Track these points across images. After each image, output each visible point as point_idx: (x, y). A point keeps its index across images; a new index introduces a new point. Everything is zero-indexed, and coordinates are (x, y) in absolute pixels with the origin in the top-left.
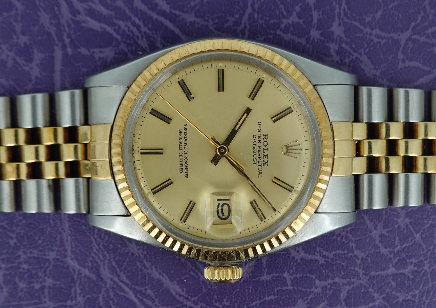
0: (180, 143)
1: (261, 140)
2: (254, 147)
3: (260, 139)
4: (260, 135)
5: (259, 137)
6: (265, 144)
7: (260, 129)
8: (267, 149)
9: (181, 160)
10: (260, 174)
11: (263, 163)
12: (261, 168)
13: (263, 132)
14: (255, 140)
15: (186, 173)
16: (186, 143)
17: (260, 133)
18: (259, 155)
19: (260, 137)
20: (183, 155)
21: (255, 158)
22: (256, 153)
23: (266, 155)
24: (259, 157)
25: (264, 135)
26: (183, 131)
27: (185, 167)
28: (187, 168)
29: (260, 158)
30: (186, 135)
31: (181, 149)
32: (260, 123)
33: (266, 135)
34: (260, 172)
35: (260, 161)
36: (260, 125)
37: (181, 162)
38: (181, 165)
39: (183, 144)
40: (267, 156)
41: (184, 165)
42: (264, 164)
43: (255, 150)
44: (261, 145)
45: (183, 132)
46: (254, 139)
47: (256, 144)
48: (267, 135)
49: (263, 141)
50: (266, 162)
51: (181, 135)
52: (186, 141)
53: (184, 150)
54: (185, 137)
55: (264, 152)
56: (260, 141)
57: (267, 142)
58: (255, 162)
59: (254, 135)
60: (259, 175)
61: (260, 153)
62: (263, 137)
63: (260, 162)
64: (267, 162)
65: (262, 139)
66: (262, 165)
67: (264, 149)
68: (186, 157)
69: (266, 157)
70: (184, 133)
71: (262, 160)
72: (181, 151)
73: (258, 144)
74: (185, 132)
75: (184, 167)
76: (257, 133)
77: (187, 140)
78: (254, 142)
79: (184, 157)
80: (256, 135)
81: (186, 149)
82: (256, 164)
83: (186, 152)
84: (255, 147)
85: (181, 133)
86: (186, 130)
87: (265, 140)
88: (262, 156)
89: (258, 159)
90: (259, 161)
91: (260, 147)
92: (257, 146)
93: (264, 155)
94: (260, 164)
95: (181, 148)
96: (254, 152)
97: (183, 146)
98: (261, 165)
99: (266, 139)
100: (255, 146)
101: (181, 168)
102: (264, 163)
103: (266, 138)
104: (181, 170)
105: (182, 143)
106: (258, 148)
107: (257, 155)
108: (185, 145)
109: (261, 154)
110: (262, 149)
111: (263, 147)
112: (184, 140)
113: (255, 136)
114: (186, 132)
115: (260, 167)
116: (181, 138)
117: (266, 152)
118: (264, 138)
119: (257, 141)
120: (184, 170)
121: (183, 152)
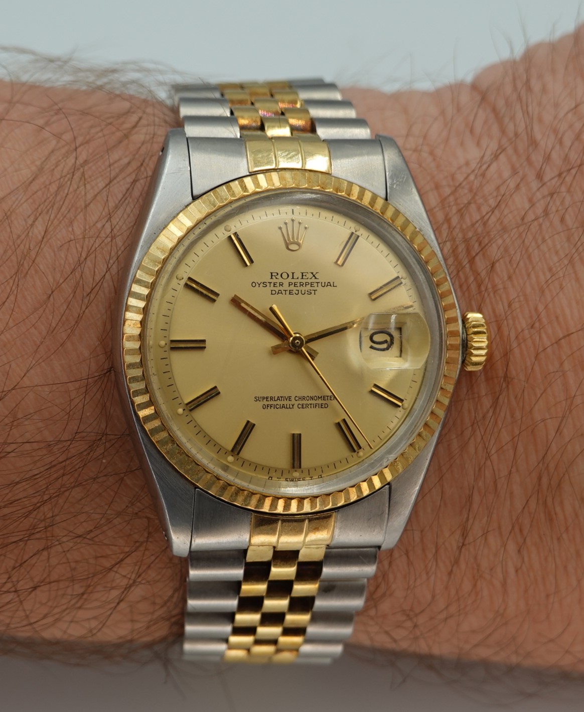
0: (283, 408)
1: (280, 283)
2: (290, 294)
3: (278, 285)
4: (272, 285)
5: (274, 286)
6: (285, 276)
7: (262, 285)
8: (293, 273)
9: (309, 407)
10: (330, 285)
11: (313, 280)
12: (322, 283)
13: (267, 279)
14: (280, 292)
15: (329, 397)
16: (283, 398)
17: (268, 284)
18: (302, 285)
19: (274, 284)
20: (301, 402)
21: (306, 292)
22: (298, 291)
23: (303, 276)
24: (304, 285)
25: (272, 278)
27: (320, 400)
28: (321, 397)
29: (306, 285)
30: (271, 399)
31: (293, 406)
32: (254, 284)
33: (272, 276)
34: (327, 285)
35: (311, 284)
36: (257, 284)
37: (312, 406)
38: (316, 406)
39: (285, 402)
40: (304, 274)
41: (317, 402)
42: (316, 278)
43: (294, 293)
44: (286, 283)
45: (266, 403)
46: (277, 293)
47: (285, 291)
48: (272, 273)
49: (281, 280)
50: (312, 276)
51: (271, 406)
52: (280, 398)
53: (293, 402)
54: (275, 400)
55: (298, 278)
57: (282, 274)
58: (313, 292)
59: (272, 294)
60: (332, 285)
61: (298, 285)
62: (274, 280)
64: (312, 273)
65: (278, 281)
66: (317, 281)
67: (293, 278)
68: (304, 398)
69: (306, 276)
70: (269, 402)
71: (309, 281)
72: (296, 406)
73: (286, 287)
74: (267, 401)
75: (320, 402)
76: (269, 289)
77: (278, 397)
78: (282, 293)
79: (304, 402)
80: (272, 291)
81: (293, 399)
82: (315, 291)
83: (297, 398)
84: (290, 292)
85: (268, 406)
86: (263, 398)
87: (279, 276)
88: (304, 281)
89: (309, 287)
90: (311, 286)
91: (291, 284)
92: (289, 289)
93: (302, 278)
94: (315, 285)
95: (291, 407)
96: (297, 293)
97: (288, 402)
98: (318, 283)
99: (278, 274)
100: (288, 292)
101: (321, 406)
102: (314, 278)
103: (276, 274)
104: (324, 406)
105: (283, 405)
106: (292, 287)
107: (303, 289)
108: (286, 400)
109: (300, 283)
110: (293, 281)
111: (290, 280)
112: (278, 402)
113: (274, 292)
114: (267, 399)
115: (320, 284)
116: (275, 407)
117: (297, 274)
118: (276, 278)
119: (281, 288)
120: (324, 402)
121: (296, 403)
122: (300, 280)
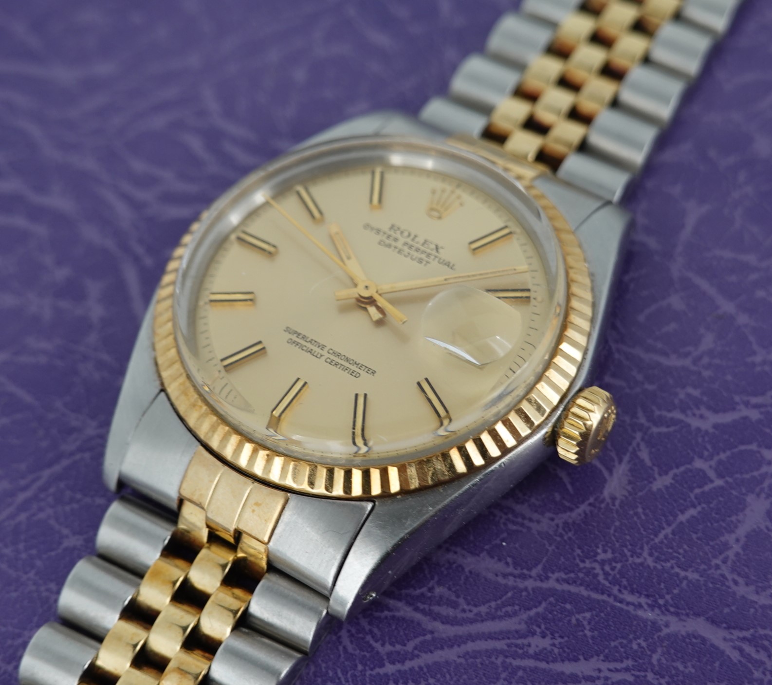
0: (309, 353)
1: (395, 238)
2: (398, 252)
3: (392, 238)
4: (386, 235)
6: (405, 234)
7: (376, 231)
8: (416, 236)
9: (338, 366)
11: (434, 252)
12: (441, 259)
13: (385, 228)
15: (367, 369)
16: (316, 343)
17: (382, 234)
18: (418, 251)
19: (388, 237)
20: (332, 357)
21: (417, 260)
22: (410, 254)
23: (425, 243)
24: (420, 252)
25: (390, 230)
26: (294, 338)
27: (355, 366)
28: (359, 364)
29: (422, 252)
30: (303, 337)
31: (321, 356)
32: (367, 226)
33: (392, 227)
34: (445, 264)
37: (342, 367)
38: (346, 369)
39: (315, 349)
40: (427, 242)
41: (351, 366)
42: (437, 252)
44: (402, 240)
49: (398, 236)
50: (435, 248)
51: (297, 344)
52: (313, 342)
53: (325, 353)
54: (306, 341)
55: (418, 243)
56: (396, 240)
57: (404, 231)
58: (425, 263)
59: (379, 243)
60: (450, 267)
61: (414, 249)
62: (392, 233)
63: (429, 255)
64: (437, 246)
65: (395, 235)
66: (437, 255)
67: (413, 240)
68: (338, 355)
69: (428, 244)
70: (298, 339)
71: (429, 251)
72: (324, 358)
73: (399, 244)
74: (297, 336)
75: (354, 368)
76: (379, 238)
77: (312, 340)
78: (390, 247)
79: (337, 359)
80: (381, 241)
81: (326, 349)
82: (428, 262)
83: (331, 351)
84: (400, 251)
85: (293, 342)
86: (296, 332)
87: (399, 232)
88: (422, 248)
89: (423, 256)
90: (426, 257)
91: (406, 244)
92: (401, 247)
93: (423, 245)
94: (432, 257)
95: (319, 356)
96: (407, 255)
97: (318, 350)
98: (436, 257)
99: (399, 229)
100: (397, 250)
101: (353, 372)
103: (397, 229)
104: (354, 375)
105: (312, 350)
106: (405, 248)
107: (416, 254)
108: (319, 346)
109: (417, 248)
110: (411, 243)
111: (408, 240)
112: (309, 345)
113: (382, 243)
114: (299, 335)
115: (437, 259)
116: (302, 347)
117: (421, 239)
118: (395, 232)
119: (394, 243)
120: (358, 370)
121: (327, 355)
122: (419, 246)
